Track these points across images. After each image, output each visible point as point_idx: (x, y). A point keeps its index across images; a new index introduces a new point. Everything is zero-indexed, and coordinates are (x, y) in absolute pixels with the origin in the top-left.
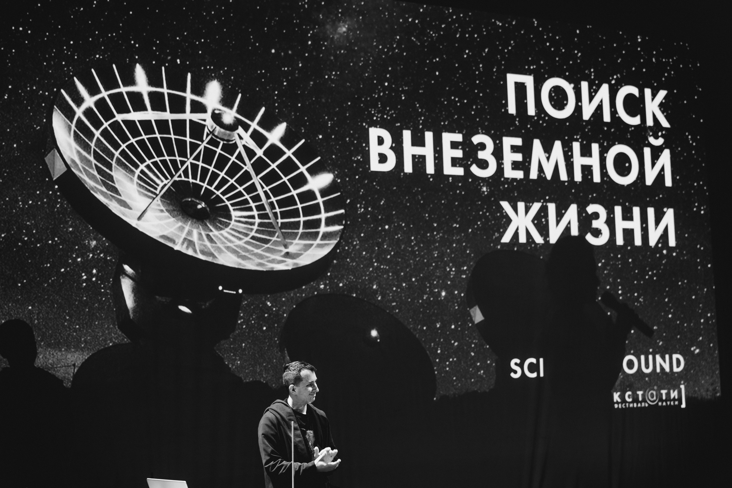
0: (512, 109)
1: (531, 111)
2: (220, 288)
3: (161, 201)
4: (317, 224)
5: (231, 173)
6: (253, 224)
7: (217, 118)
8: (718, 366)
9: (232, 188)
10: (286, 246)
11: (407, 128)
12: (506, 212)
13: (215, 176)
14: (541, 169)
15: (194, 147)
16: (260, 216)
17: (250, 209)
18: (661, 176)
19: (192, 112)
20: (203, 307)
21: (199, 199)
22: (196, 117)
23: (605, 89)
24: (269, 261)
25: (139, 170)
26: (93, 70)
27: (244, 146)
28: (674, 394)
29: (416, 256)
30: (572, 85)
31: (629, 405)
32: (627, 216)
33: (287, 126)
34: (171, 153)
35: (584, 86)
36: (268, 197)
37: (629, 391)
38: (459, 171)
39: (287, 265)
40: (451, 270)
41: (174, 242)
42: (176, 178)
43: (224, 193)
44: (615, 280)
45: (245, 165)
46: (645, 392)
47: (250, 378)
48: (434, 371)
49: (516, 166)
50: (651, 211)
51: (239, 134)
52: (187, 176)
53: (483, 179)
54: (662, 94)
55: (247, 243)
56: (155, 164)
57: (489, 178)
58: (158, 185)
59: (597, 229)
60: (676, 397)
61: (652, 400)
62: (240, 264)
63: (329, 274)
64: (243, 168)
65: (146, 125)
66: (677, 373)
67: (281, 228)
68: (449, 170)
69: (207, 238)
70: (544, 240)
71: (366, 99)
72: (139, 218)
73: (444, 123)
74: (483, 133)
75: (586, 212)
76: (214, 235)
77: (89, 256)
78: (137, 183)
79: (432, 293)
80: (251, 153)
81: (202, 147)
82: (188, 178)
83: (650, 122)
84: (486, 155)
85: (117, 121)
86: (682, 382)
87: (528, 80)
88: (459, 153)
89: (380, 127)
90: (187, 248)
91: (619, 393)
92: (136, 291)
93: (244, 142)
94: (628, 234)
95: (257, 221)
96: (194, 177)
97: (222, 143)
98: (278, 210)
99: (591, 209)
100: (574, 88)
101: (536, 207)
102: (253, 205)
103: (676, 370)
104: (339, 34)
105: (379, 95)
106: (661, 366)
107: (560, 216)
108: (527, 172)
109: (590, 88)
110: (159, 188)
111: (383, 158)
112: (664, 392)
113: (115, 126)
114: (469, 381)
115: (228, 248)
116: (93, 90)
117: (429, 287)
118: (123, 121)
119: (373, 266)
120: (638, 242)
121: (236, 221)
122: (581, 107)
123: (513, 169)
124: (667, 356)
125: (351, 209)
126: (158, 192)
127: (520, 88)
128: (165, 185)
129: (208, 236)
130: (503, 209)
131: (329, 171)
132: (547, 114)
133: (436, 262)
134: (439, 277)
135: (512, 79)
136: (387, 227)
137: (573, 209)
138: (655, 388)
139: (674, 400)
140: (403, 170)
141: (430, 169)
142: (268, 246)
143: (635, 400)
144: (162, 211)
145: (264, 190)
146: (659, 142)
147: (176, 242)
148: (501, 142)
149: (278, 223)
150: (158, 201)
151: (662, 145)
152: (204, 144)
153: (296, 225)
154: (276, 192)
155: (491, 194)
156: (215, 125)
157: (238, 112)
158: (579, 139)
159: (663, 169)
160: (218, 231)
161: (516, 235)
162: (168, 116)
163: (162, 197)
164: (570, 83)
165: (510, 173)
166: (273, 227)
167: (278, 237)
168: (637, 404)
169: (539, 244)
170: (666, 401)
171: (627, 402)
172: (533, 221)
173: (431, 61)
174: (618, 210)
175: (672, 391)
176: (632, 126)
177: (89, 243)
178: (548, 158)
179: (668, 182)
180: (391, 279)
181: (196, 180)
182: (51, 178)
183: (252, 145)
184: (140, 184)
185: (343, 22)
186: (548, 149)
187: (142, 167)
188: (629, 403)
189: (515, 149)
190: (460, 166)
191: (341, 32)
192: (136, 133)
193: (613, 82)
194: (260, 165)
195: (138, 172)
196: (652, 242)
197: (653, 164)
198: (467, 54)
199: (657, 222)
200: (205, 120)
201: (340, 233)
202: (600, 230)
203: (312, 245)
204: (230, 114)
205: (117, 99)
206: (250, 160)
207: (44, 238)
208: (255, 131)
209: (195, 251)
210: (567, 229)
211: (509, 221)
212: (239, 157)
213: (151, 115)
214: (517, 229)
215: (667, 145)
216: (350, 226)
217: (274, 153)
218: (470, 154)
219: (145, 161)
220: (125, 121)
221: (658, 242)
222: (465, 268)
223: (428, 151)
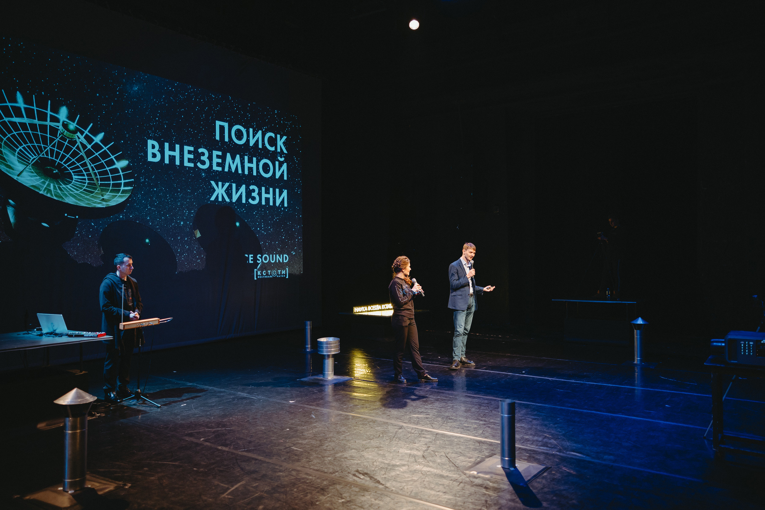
0: (218, 138)
1: (227, 139)
2: (66, 215)
3: (32, 167)
4: (119, 185)
5: (73, 156)
6: (85, 183)
7: (65, 126)
8: (302, 260)
9: (73, 163)
10: (102, 195)
11: (167, 142)
12: (213, 186)
13: (63, 157)
14: (230, 167)
15: (52, 140)
16: (89, 179)
17: (83, 175)
18: (282, 175)
19: (50, 121)
20: (56, 224)
21: (54, 168)
22: (53, 124)
23: (260, 133)
24: (94, 203)
25: (19, 149)
27: (80, 142)
28: (283, 272)
29: (169, 205)
30: (246, 129)
31: (264, 277)
32: (267, 192)
33: (104, 134)
34: (38, 142)
35: (251, 130)
36: (93, 170)
37: (265, 270)
38: (192, 165)
39: (103, 205)
40: (186, 212)
41: (39, 189)
42: (41, 156)
43: (68, 166)
44: (261, 220)
45: (81, 152)
46: (271, 271)
47: (82, 261)
48: (176, 260)
50: (277, 190)
51: (77, 136)
52: (47, 155)
53: (203, 170)
54: (285, 138)
55: (81, 192)
56: (29, 147)
57: (206, 169)
58: (30, 158)
59: (254, 196)
60: (284, 274)
61: (274, 274)
62: (77, 203)
63: (125, 211)
64: (80, 154)
65: (23, 125)
66: (285, 263)
67: (100, 186)
68: (186, 164)
69: (59, 189)
70: (230, 200)
71: (146, 125)
72: (19, 175)
73: (185, 141)
74: (203, 148)
75: (250, 189)
76: (63, 187)
78: (17, 156)
79: (176, 223)
80: (84, 147)
82: (48, 156)
83: (279, 150)
84: (204, 158)
85: (5, 121)
86: (287, 267)
87: (226, 125)
88: (192, 156)
89: (153, 140)
90: (47, 193)
91: (260, 271)
92: (16, 214)
93: (80, 140)
94: (267, 200)
95: (87, 181)
96: (52, 156)
97: (68, 139)
98: (99, 177)
99: (252, 187)
100: (246, 131)
101: (227, 184)
102: (85, 173)
103: (285, 261)
104: (133, 90)
105: (153, 124)
106: (278, 259)
107: (237, 190)
108: (223, 168)
109: (253, 131)
110: (31, 160)
111: (154, 155)
112: (279, 271)
113: (4, 124)
114: (193, 265)
115: (70, 194)
117: (175, 220)
118: (9, 122)
119: (147, 208)
120: (271, 204)
121: (75, 181)
122: (249, 140)
123: (217, 166)
124: (281, 255)
125: (137, 179)
126: (30, 162)
127: (222, 128)
128: (34, 159)
129: (59, 188)
131: (126, 159)
132: (233, 142)
133: (179, 208)
134: (180, 215)
135: (218, 123)
136: (155, 189)
137: (244, 186)
138: (276, 269)
140: (164, 162)
141: (178, 163)
142: (93, 194)
143: (267, 275)
144: (32, 172)
145: (91, 166)
146: (282, 159)
147: (41, 189)
148: (212, 153)
149: (98, 183)
150: (30, 167)
151: (283, 161)
152: (58, 139)
153: (108, 185)
154: (98, 167)
155: (206, 177)
156: (64, 130)
157: (77, 124)
158: (247, 155)
159: (283, 172)
160: (65, 185)
161: (217, 197)
162: (36, 121)
163: (32, 165)
165: (215, 168)
166: (96, 185)
167: (98, 191)
168: (268, 277)
169: (228, 202)
170: (280, 275)
171: (264, 275)
172: (225, 191)
173: (180, 110)
174: (263, 189)
175: (283, 271)
176: (271, 151)
178: (233, 163)
179: (285, 178)
180: (157, 215)
181: (53, 158)
183: (85, 142)
184: (19, 157)
185: (136, 85)
186: (233, 158)
187: (20, 148)
188: (264, 276)
189: (218, 156)
190: (192, 163)
191: (135, 90)
192: (17, 129)
193: (264, 130)
194: (89, 153)
195: (18, 150)
196: (277, 204)
197: (279, 169)
198: (198, 109)
199: (280, 196)
200: (58, 127)
201: (131, 191)
202: (255, 197)
203: (116, 196)
204: (73, 125)
205: (5, 109)
206: (84, 150)
208: (87, 134)
209: (52, 195)
210: (241, 196)
211: (214, 190)
212: (78, 148)
213: (25, 120)
214: (218, 194)
215: (285, 161)
216: (137, 188)
217: (97, 147)
218: (197, 157)
219: (23, 145)
220: (10, 122)
221: (280, 204)
222: (193, 211)
223: (177, 154)
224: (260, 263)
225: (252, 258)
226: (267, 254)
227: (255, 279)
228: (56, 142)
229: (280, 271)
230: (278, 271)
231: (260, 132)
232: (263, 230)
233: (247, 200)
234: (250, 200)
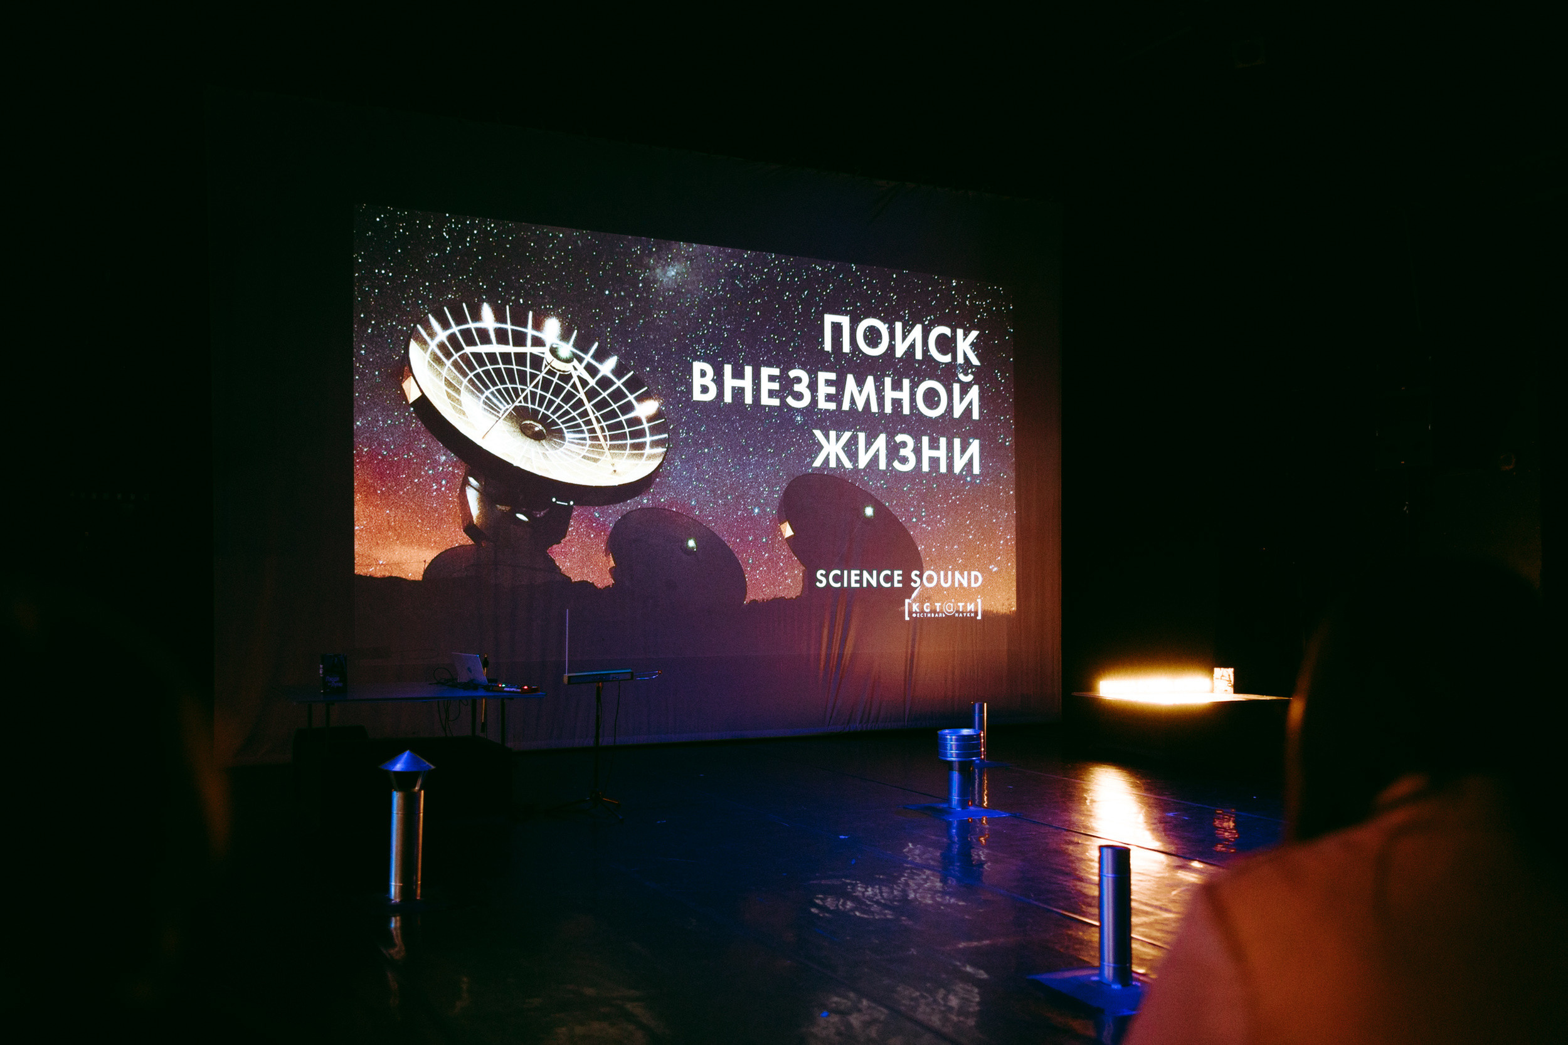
0: (828, 346)
1: (846, 348)
2: (554, 500)
3: (503, 423)
4: (642, 446)
5: (566, 400)
6: (584, 445)
7: (554, 351)
8: (1015, 584)
9: (567, 413)
10: (613, 465)
11: (729, 363)
12: (818, 440)
13: (551, 402)
14: (853, 401)
15: (533, 376)
16: (591, 439)
17: (582, 432)
18: (968, 411)
19: (532, 346)
20: (538, 516)
21: (537, 422)
22: (536, 350)
23: (918, 330)
24: (598, 478)
25: (485, 395)
26: (445, 308)
27: (579, 377)
28: (971, 607)
29: (732, 477)
30: (887, 325)
31: (927, 615)
32: (934, 445)
33: (618, 359)
34: (513, 381)
35: (898, 326)
36: (599, 421)
37: (928, 602)
38: (776, 402)
39: (614, 482)
40: (764, 490)
41: (514, 459)
42: (517, 404)
43: (559, 418)
46: (943, 604)
47: (578, 578)
48: (745, 578)
49: (829, 398)
50: (957, 442)
51: (574, 366)
53: (798, 410)
54: (974, 334)
55: (579, 461)
56: (499, 391)
57: (803, 408)
58: (500, 409)
59: (904, 456)
60: (973, 610)
61: (949, 611)
62: (571, 479)
63: (652, 490)
64: (577, 396)
65: (492, 357)
66: (974, 588)
67: (610, 449)
68: (766, 400)
69: (544, 456)
70: (853, 465)
71: (691, 336)
72: (483, 438)
73: (763, 359)
74: (799, 368)
75: (895, 441)
76: (550, 454)
77: (439, 469)
78: (482, 407)
79: (746, 509)
80: (584, 383)
81: (540, 377)
82: (527, 403)
83: (960, 360)
84: (801, 388)
85: (465, 353)
86: (979, 597)
87: (845, 321)
88: (776, 386)
89: (703, 361)
90: (526, 464)
91: (918, 604)
92: (480, 500)
93: (578, 373)
94: (934, 462)
95: (589, 442)
96: (533, 403)
97: (558, 373)
98: (607, 433)
99: (900, 438)
100: (888, 328)
101: (847, 435)
103: (973, 585)
104: (668, 277)
105: (703, 333)
106: (959, 581)
107: (869, 444)
108: (840, 404)
109: (904, 328)
110: (502, 412)
111: (705, 390)
112: (961, 604)
113: (464, 358)
114: (777, 588)
115: (561, 465)
116: (445, 325)
117: (744, 505)
118: (472, 354)
119: (692, 484)
120: (943, 469)
121: (569, 442)
122: (894, 345)
123: (826, 401)
124: (966, 573)
125: (674, 434)
126: (501, 415)
127: (837, 328)
128: (507, 409)
129: (545, 454)
130: (816, 437)
131: (655, 400)
132: (861, 352)
133: (751, 483)
134: (753, 496)
135: (829, 319)
136: (706, 450)
137: (882, 437)
138: (953, 600)
139: (971, 612)
140: (723, 400)
141: (748, 399)
142: (597, 464)
143: (933, 611)
145: (595, 415)
146: (970, 378)
147: (516, 458)
148: (816, 377)
149: (607, 444)
150: (500, 423)
151: (971, 381)
152: (543, 374)
153: (624, 447)
154: (606, 417)
155: (805, 423)
156: (552, 358)
157: (575, 346)
158: (891, 375)
159: (971, 404)
160: (554, 450)
161: (827, 460)
162: (511, 349)
163: (505, 419)
164: (885, 323)
165: (823, 404)
166: (603, 448)
167: (607, 457)
168: (935, 615)
169: (848, 469)
170: (963, 612)
171: (925, 612)
172: (843, 448)
173: (753, 302)
174: (925, 440)
175: (968, 604)
176: (943, 363)
177: (439, 458)
178: (860, 392)
179: (976, 415)
180: (709, 497)
181: (535, 405)
182: (407, 401)
183: (586, 376)
184: (484, 409)
185: (672, 266)
186: (860, 383)
187: (487, 393)
188: (927, 613)
189: (829, 383)
190: (776, 398)
191: (670, 275)
192: (482, 363)
194: (591, 394)
195: (483, 398)
196: (957, 469)
197: (962, 399)
198: (788, 296)
199: (963, 452)
200: (543, 353)
201: (663, 455)
202: (908, 458)
203: (637, 464)
204: (566, 348)
205: (466, 334)
206: (583, 389)
207: (401, 453)
208: (588, 363)
209: (532, 467)
210: (876, 457)
211: (821, 447)
212: (574, 386)
213: (496, 348)
214: (828, 455)
215: (976, 381)
216: (672, 447)
217: (605, 383)
218: (787, 386)
219: (490, 388)
220: (474, 354)
221: (963, 470)
222: (778, 488)
223: (747, 383)
224: (917, 588)
225: (900, 578)
226: (933, 570)
227: (907, 618)
228: (538, 382)
229: (963, 604)
230: (959, 604)
231: (918, 328)
232: (925, 523)
233: (889, 463)
234: (897, 465)
